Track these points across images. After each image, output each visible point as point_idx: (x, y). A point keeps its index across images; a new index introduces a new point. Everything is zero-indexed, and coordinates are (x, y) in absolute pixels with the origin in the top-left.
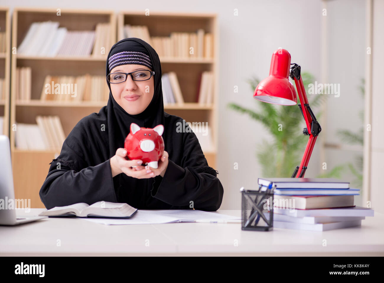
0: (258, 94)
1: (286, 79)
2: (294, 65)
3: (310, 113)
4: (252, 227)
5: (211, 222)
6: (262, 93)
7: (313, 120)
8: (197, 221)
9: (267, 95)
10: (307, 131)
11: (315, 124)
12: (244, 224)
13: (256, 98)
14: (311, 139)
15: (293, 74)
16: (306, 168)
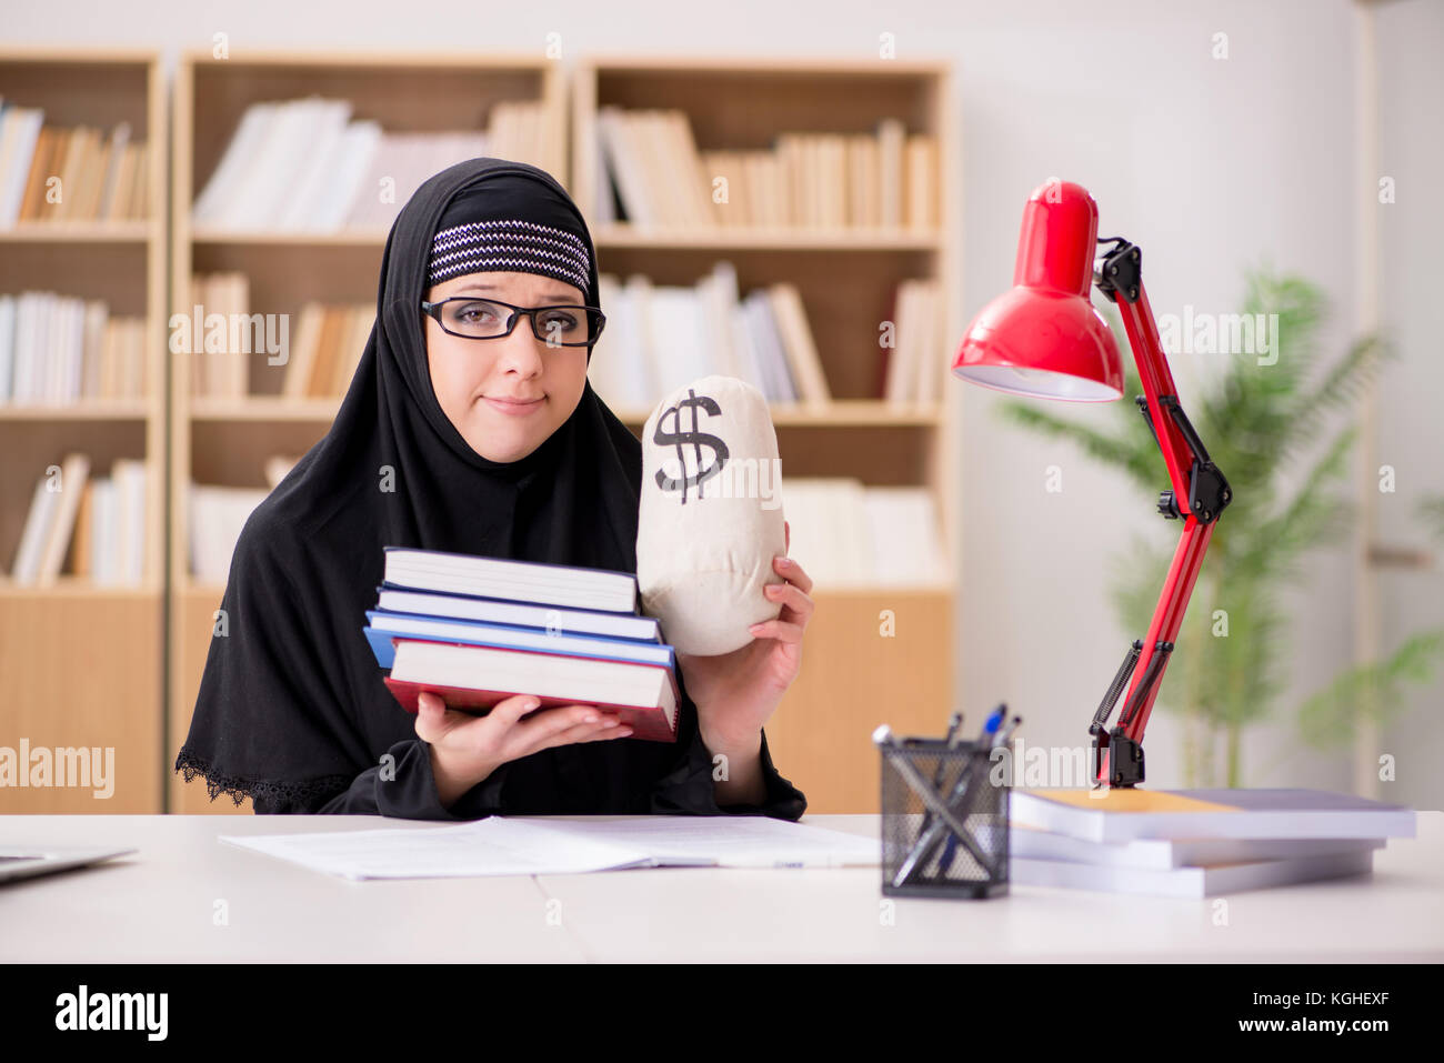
0: (968, 359)
1: (1079, 300)
2: (1117, 243)
3: (1185, 431)
4: (928, 882)
5: (778, 866)
6: (984, 357)
7: (1196, 459)
8: (722, 861)
9: (1005, 363)
10: (1174, 503)
11: (1206, 473)
12: (896, 873)
13: (965, 375)
14: (1190, 533)
15: (1108, 281)
16: (1171, 647)
